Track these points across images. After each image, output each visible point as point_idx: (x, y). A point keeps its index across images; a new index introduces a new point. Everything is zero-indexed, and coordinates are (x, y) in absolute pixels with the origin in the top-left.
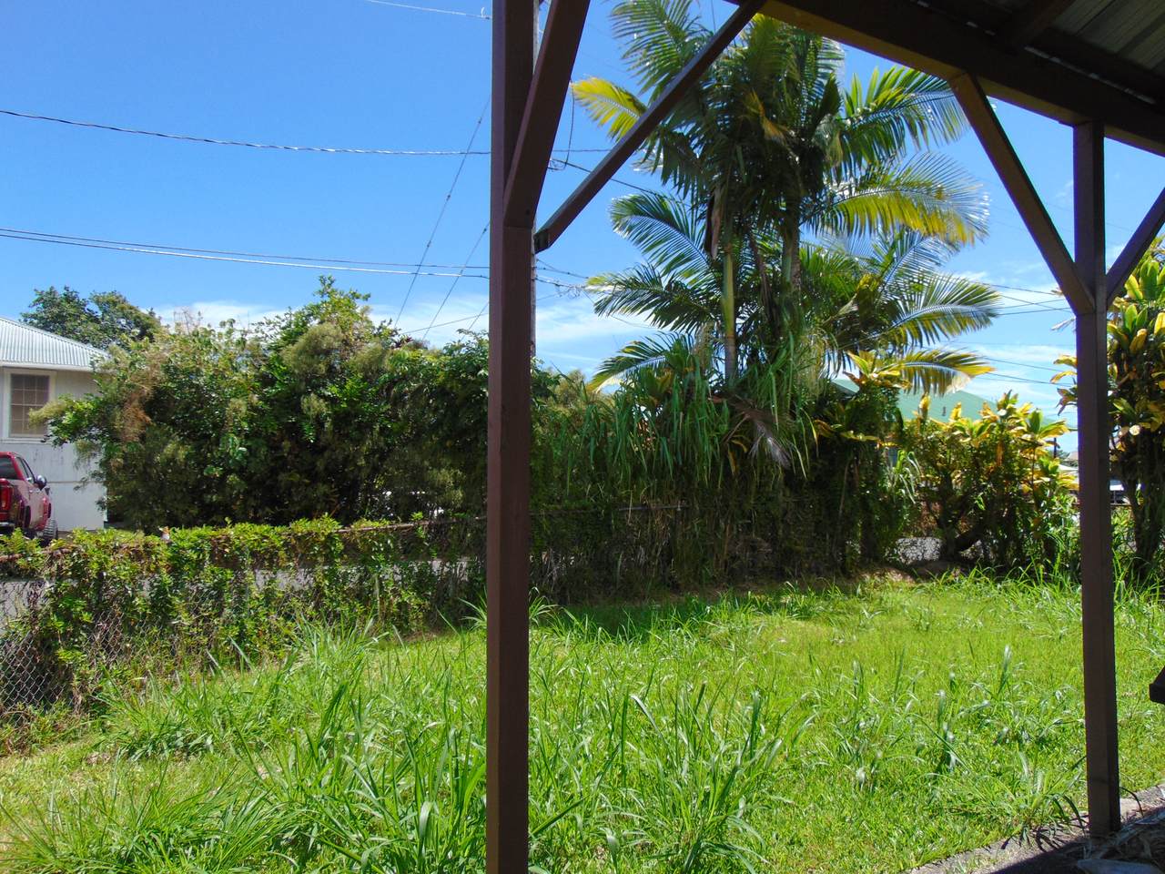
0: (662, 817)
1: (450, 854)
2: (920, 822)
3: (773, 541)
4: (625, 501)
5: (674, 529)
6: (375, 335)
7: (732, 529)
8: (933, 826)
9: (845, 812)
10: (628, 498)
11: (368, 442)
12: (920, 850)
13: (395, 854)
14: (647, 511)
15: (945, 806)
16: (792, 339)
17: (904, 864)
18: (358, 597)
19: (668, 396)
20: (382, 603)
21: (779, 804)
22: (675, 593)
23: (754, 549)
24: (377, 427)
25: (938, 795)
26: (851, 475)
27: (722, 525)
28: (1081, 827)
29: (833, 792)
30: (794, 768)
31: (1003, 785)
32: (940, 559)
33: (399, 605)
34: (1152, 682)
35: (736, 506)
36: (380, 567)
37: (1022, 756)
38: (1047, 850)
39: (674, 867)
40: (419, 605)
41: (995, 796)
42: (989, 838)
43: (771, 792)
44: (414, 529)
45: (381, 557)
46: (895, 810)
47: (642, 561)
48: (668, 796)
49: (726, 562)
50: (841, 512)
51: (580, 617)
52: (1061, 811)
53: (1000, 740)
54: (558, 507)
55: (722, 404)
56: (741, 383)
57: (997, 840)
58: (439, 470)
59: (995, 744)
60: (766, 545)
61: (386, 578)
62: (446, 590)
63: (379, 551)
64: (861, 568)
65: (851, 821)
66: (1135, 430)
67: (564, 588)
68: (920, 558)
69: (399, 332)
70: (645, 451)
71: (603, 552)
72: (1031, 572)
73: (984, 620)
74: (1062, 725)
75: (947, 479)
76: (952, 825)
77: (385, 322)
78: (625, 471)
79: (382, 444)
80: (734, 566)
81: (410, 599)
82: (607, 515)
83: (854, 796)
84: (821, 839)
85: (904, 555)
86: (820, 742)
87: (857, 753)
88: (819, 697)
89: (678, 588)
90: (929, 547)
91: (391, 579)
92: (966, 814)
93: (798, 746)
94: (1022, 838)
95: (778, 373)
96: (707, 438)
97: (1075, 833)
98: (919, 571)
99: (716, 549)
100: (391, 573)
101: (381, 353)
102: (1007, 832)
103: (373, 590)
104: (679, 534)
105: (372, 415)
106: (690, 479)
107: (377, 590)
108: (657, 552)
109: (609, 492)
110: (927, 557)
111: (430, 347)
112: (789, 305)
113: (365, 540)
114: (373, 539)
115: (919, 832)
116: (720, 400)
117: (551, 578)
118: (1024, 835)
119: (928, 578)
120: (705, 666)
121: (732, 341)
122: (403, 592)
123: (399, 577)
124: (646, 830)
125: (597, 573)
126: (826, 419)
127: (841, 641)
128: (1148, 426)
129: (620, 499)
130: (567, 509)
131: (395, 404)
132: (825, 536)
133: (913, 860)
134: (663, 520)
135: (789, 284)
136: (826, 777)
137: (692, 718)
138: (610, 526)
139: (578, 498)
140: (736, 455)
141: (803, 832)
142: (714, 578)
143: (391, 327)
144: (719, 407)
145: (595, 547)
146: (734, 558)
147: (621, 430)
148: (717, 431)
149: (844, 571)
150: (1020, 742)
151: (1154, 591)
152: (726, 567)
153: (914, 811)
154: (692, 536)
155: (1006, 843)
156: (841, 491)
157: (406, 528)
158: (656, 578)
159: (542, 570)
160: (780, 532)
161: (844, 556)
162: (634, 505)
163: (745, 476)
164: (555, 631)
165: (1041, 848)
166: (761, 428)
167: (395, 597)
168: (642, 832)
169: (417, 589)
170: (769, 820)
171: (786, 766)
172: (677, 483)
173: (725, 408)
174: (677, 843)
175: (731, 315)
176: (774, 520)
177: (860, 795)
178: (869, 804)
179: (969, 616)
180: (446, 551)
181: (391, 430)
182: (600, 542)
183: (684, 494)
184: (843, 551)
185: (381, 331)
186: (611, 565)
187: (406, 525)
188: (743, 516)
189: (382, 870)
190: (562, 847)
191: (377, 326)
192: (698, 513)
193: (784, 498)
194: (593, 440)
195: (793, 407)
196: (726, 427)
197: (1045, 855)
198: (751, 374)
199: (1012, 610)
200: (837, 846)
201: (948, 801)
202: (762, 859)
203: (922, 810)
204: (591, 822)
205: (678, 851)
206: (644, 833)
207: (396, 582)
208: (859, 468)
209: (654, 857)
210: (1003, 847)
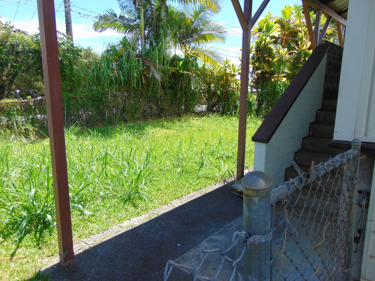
0: (119, 187)
1: (46, 204)
2: (194, 181)
3: (157, 106)
4: (108, 92)
5: (125, 102)
6: (4, 28)
7: (144, 102)
8: (198, 182)
9: (174, 180)
10: (109, 92)
11: (6, 70)
12: (193, 188)
13: (25, 206)
14: (116, 96)
15: (201, 176)
16: (163, 38)
17: (189, 192)
18: (7, 127)
19: (122, 56)
20: (18, 129)
21: (155, 180)
22: (126, 123)
23: (151, 108)
24: (9, 65)
25: (200, 174)
26: (182, 85)
27: (141, 100)
28: (235, 178)
29: (171, 176)
30: (160, 170)
31: (217, 170)
32: (207, 110)
33: (25, 130)
34: (253, 136)
35: (145, 94)
36: (15, 116)
37: (222, 161)
38: (226, 184)
39: (122, 200)
40: (33, 129)
41: (214, 172)
42: (211, 183)
43: (153, 177)
44: (28, 102)
45: (15, 113)
46: (188, 179)
47: (115, 113)
48: (120, 181)
49: (142, 113)
50: (178, 96)
51: (93, 131)
52: (230, 174)
53: (218, 158)
54: (84, 94)
55: (140, 60)
56: (146, 53)
57: (214, 183)
58: (38, 82)
59: (216, 159)
60: (155, 107)
61: (18, 120)
62: (43, 124)
63: (14, 110)
64: (184, 114)
65: (175, 183)
66: (259, 72)
67: (88, 122)
68: (201, 110)
69: (14, 27)
70: (114, 76)
71: (101, 110)
72: (231, 113)
73: (217, 127)
74: (233, 153)
75: (210, 87)
76: (202, 180)
77: (8, 22)
78: (107, 82)
79: (12, 72)
80: (145, 114)
81: (29, 127)
82: (102, 97)
83: (177, 176)
84: (167, 188)
85: (197, 110)
86: (168, 163)
87: (178, 165)
88: (168, 150)
89: (127, 121)
90: (204, 107)
91: (20, 120)
92: (207, 178)
93: (161, 164)
94: (220, 182)
95: (159, 50)
96: (135, 71)
97: (233, 179)
98: (201, 114)
99: (139, 108)
100: (20, 119)
101: (7, 35)
102: (216, 181)
103: (13, 125)
104: (127, 104)
105: (6, 59)
106: (130, 85)
107: (15, 124)
108: (119, 109)
109: (102, 89)
110: (203, 110)
111: (29, 34)
112: (163, 27)
113: (7, 106)
114: (11, 106)
115: (194, 183)
116: (139, 59)
117: (83, 119)
118: (221, 182)
119: (203, 116)
120: (135, 144)
121: (143, 38)
122: (26, 125)
123: (24, 120)
124: (114, 191)
125: (99, 117)
126: (174, 66)
127: (176, 135)
128: (263, 70)
129: (106, 92)
130: (87, 95)
131: (16, 56)
132: (173, 104)
133: (192, 191)
134: (121, 99)
135: (163, 19)
136: (169, 172)
137: (129, 158)
138: (103, 101)
139: (91, 92)
140: (145, 78)
141: (162, 187)
142: (138, 118)
143: (11, 25)
144: (139, 61)
145: (98, 108)
146: (145, 111)
147: (105, 68)
148: (138, 69)
149: (179, 115)
150: (222, 158)
151: (260, 117)
152: (142, 114)
153: (193, 179)
154: (131, 104)
155: (216, 184)
156: (178, 89)
157: (25, 102)
158: (119, 118)
159: (80, 117)
160: (159, 103)
161: (179, 110)
162: (111, 94)
163: (148, 85)
164: (84, 136)
165: (224, 184)
166: (152, 68)
167: (23, 127)
168: (112, 192)
169: (32, 124)
170: (152, 185)
171: (158, 170)
172: (126, 87)
173: (141, 62)
174: (124, 193)
175: (143, 29)
176: (157, 99)
177: (178, 175)
178: (181, 178)
179: (214, 126)
180: (42, 110)
181: (16, 66)
182: (100, 106)
183: (128, 90)
184: (179, 109)
185: (6, 26)
186: (104, 114)
187: (24, 101)
188: (148, 97)
189: (20, 212)
190: (86, 199)
191: (4, 24)
192: (133, 96)
193: (161, 92)
194: (95, 71)
195: (163, 62)
196: (141, 68)
197: (225, 185)
198: (150, 50)
199: (225, 124)
200: (171, 190)
201: (202, 175)
202: (149, 195)
203: (195, 178)
204: (96, 191)
205: (124, 196)
206: (113, 192)
207: (23, 122)
208: (184, 82)
209: (116, 198)
210: (215, 185)
